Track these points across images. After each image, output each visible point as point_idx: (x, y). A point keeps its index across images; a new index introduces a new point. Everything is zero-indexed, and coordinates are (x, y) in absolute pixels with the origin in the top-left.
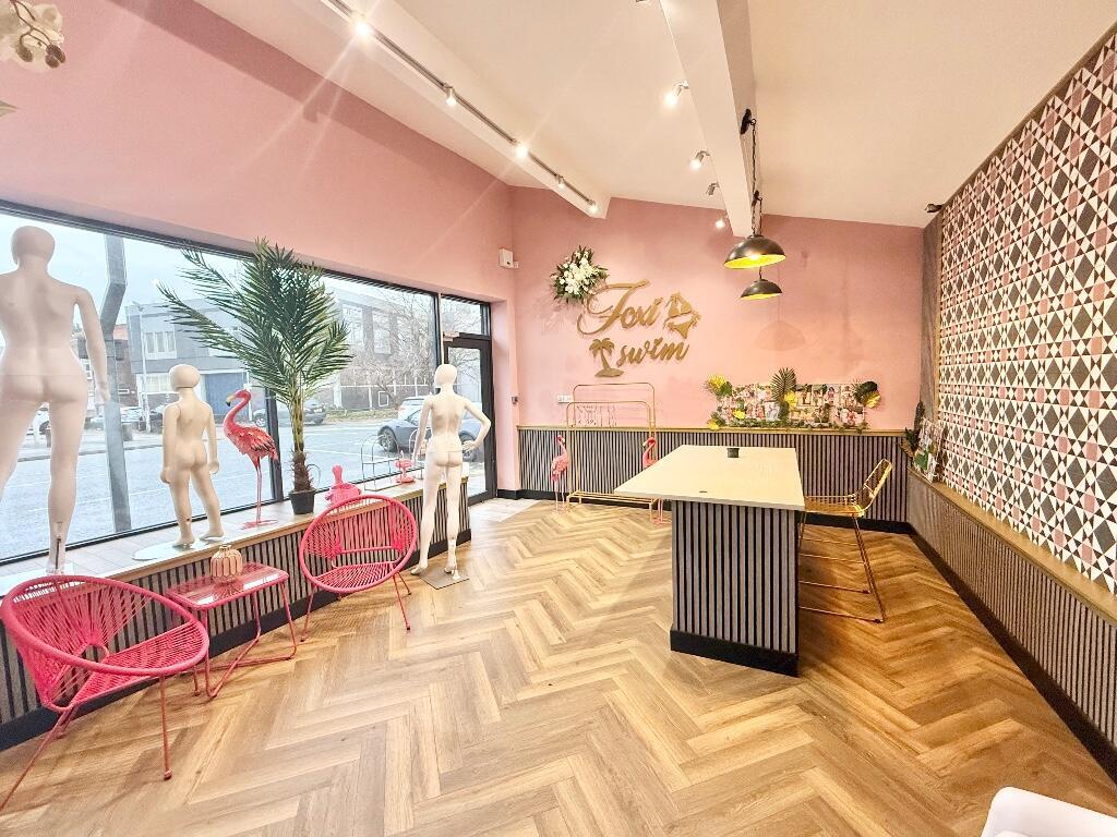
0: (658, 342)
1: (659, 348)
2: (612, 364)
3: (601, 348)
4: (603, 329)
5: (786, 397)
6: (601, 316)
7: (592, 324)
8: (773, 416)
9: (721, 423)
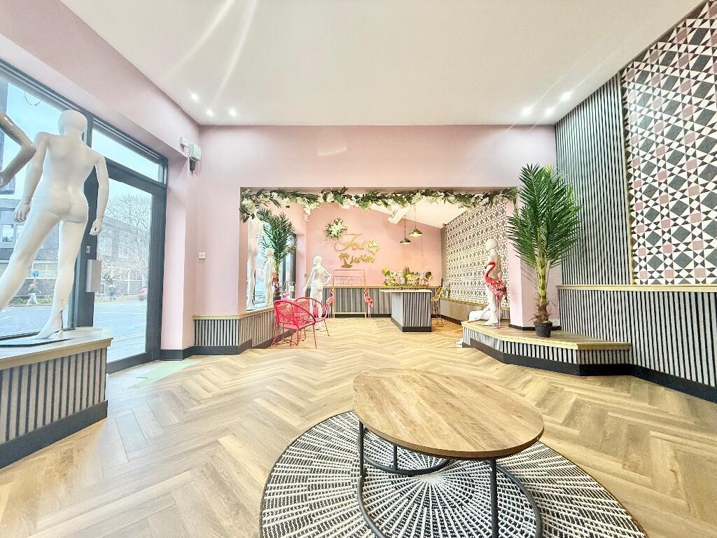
0: (365, 256)
1: (365, 258)
2: (348, 263)
3: (344, 256)
4: (344, 249)
5: (407, 276)
6: (344, 244)
7: (340, 247)
8: (403, 282)
9: (387, 284)
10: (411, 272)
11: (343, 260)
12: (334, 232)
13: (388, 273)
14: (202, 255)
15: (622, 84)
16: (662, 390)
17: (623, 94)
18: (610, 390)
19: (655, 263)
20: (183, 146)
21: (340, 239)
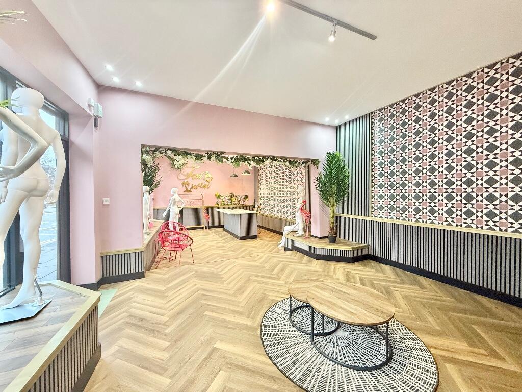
0: (202, 184)
1: (202, 186)
2: (189, 189)
3: (185, 184)
4: (186, 179)
5: (232, 199)
6: (185, 175)
7: (182, 177)
8: (229, 203)
9: (218, 205)
10: (235, 195)
11: (184, 186)
12: (178, 165)
13: (219, 196)
14: (106, 200)
15: (372, 119)
16: (383, 266)
17: (372, 124)
18: (367, 269)
19: (381, 208)
20: (90, 106)
21: (182, 171)
